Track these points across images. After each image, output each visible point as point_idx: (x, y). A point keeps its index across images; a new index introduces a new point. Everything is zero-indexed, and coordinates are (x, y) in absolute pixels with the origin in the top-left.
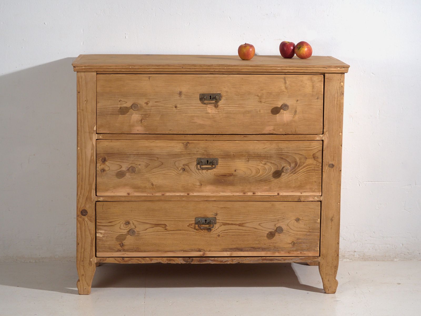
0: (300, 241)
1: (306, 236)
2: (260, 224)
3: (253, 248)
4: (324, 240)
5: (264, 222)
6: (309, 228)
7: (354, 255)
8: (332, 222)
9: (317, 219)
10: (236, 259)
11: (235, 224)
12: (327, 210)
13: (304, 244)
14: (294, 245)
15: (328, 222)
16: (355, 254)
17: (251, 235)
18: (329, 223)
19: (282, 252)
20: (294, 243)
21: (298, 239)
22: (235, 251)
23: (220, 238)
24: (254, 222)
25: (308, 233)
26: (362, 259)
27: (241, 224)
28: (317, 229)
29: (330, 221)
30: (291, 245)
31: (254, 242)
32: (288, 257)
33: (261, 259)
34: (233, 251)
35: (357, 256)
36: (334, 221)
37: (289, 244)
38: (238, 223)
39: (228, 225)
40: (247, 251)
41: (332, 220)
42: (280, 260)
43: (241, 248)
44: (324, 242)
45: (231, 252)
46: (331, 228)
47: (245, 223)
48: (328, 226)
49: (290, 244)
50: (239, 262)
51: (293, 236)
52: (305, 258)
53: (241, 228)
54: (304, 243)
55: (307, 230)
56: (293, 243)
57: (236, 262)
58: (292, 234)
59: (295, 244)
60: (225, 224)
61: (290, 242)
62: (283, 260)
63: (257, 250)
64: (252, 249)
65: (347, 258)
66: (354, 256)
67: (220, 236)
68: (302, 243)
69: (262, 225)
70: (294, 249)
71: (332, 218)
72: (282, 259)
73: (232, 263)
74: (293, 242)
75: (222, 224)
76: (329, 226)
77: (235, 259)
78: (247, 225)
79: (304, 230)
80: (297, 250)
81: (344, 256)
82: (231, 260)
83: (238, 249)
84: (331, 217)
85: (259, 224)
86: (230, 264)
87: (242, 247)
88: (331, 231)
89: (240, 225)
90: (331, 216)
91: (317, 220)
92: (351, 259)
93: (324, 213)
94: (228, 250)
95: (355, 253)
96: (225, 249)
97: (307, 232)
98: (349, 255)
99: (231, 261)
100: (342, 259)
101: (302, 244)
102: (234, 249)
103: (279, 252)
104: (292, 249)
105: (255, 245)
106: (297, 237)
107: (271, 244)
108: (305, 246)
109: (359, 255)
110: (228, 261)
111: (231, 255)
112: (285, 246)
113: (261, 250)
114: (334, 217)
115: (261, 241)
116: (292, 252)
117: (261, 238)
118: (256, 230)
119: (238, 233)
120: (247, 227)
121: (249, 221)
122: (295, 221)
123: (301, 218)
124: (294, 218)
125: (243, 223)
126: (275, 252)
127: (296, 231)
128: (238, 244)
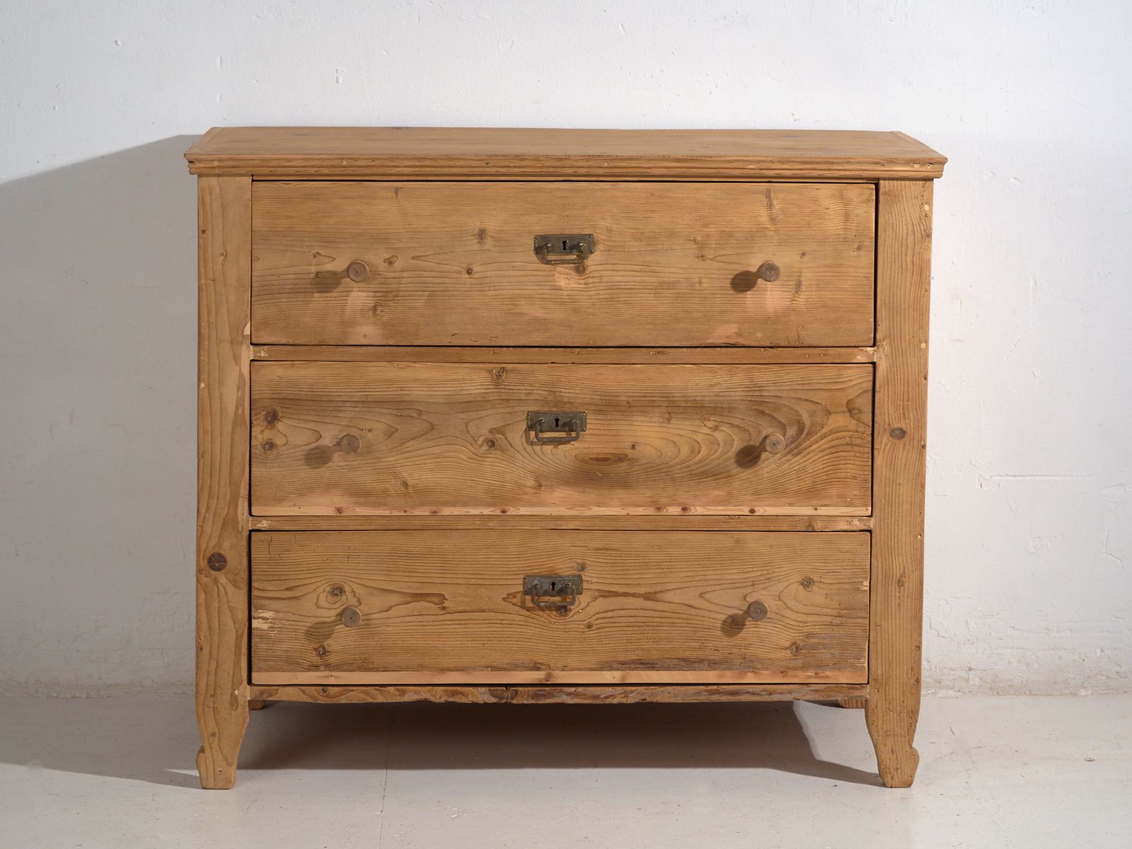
0: (815, 641)
1: (831, 627)
3: (684, 660)
4: (879, 639)
5: (713, 588)
6: (838, 607)
8: (902, 588)
9: (860, 580)
10: (634, 691)
11: (634, 595)
12: (887, 556)
13: (824, 651)
14: (796, 652)
15: (890, 589)
16: (971, 677)
17: (678, 625)
18: (893, 589)
19: (764, 672)
20: (797, 648)
21: (809, 635)
22: (635, 669)
23: (592, 632)
24: (686, 590)
25: (837, 621)
26: (991, 689)
27: (650, 593)
28: (861, 609)
29: (896, 586)
30: (788, 654)
31: (688, 644)
32: (781, 686)
33: (706, 691)
34: (629, 668)
35: (978, 681)
36: (906, 585)
37: (783, 651)
38: (642, 590)
39: (616, 596)
40: (668, 669)
41: (900, 583)
42: (758, 695)
43: (652, 662)
44: (880, 644)
45: (622, 670)
46: (899, 606)
47: (661, 592)
48: (890, 598)
49: (786, 649)
50: (645, 700)
51: (795, 628)
52: (827, 688)
53: (649, 604)
54: (825, 646)
55: (833, 612)
56: (794, 647)
57: (637, 700)
58: (792, 623)
59: (801, 650)
60: (606, 594)
61: (787, 644)
62: (766, 693)
63: (696, 665)
64: (682, 663)
65: (948, 687)
66: (968, 681)
67: (593, 628)
68: (820, 646)
69: (707, 596)
70: (799, 663)
71: (901, 576)
72: (763, 691)
73: (624, 701)
74: (794, 643)
75: (597, 593)
76: (893, 599)
77: (632, 692)
78: (667, 597)
79: (824, 611)
80: (805, 667)
81: (940, 683)
82: (621, 694)
83: (642, 664)
84: (898, 576)
85: (702, 594)
86: (620, 705)
87: (655, 657)
88: (897, 612)
89: (647, 597)
90: (897, 572)
91: (862, 582)
92: (959, 691)
93: (880, 562)
94: (615, 665)
95: (971, 673)
97: (834, 618)
98: (953, 679)
99: (623, 696)
101: (820, 651)
102: (630, 664)
103: (755, 671)
104: (793, 664)
105: (688, 653)
106: (805, 630)
107: (734, 650)
108: (829, 656)
109: (981, 679)
110: (613, 695)
111: (623, 680)
112: (773, 656)
113: (706, 665)
114: (907, 574)
115: (706, 642)
116: (791, 673)
117: (706, 633)
118: (693, 611)
119: (643, 619)
120: (665, 602)
121: (673, 586)
122: (801, 587)
123: (817, 579)
124: (798, 578)
125: (656, 593)
126: (744, 672)
127: (804, 613)
128: (643, 650)
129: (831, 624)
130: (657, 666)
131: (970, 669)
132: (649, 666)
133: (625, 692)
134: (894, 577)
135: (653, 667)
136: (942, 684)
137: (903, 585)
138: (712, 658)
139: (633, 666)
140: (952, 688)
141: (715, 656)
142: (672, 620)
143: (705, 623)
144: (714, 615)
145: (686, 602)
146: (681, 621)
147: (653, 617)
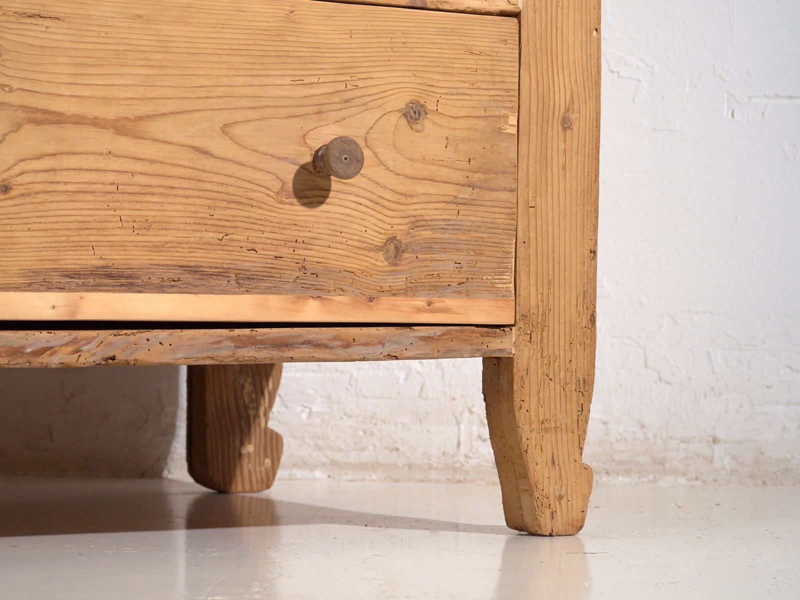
0: (427, 234)
1: (454, 206)
2: (228, 130)
3: (193, 270)
4: (532, 234)
5: (249, 114)
6: (465, 165)
7: (710, 460)
8: (569, 132)
9: (503, 112)
10: (94, 338)
11: (95, 122)
12: (545, 66)
13: (443, 256)
14: (396, 257)
15: (550, 133)
16: (716, 455)
17: (181, 192)
18: (555, 136)
19: (338, 298)
20: (397, 248)
21: (417, 223)
22: (96, 288)
23: (11, 202)
24: (196, 115)
25: (465, 194)
26: (751, 476)
27: (126, 118)
28: (504, 173)
29: (560, 128)
30: (380, 261)
31: (198, 234)
32: (365, 330)
33: (231, 339)
34: (84, 285)
35: (727, 462)
36: (575, 127)
37: (372, 254)
38: (111, 112)
39: (58, 122)
40: (161, 288)
41: (566, 124)
42: (326, 346)
43: (130, 272)
44: (533, 244)
45: (71, 290)
46: (564, 168)
47: (149, 117)
48: (549, 152)
49: (378, 249)
50: (113, 358)
51: (393, 206)
52: (444, 334)
53: (124, 144)
54: (445, 247)
55: (458, 177)
56: (392, 247)
57: (97, 359)
58: (389, 195)
59: (403, 251)
60: (40, 116)
61: (379, 240)
62: (339, 343)
63: (213, 282)
64: (187, 277)
65: (676, 472)
66: (711, 462)
67: (13, 193)
68: (437, 246)
69: (237, 131)
70: (400, 281)
71: (567, 110)
72: (336, 338)
73: (72, 360)
74: (392, 239)
75: (22, 115)
76: (555, 153)
77: (89, 341)
78: (157, 128)
79: (444, 173)
80: (410, 290)
81: (663, 464)
82: (66, 344)
83: (109, 276)
84: (562, 110)
85: (225, 125)
86: (66, 370)
87: (135, 263)
88: (562, 184)
89: (121, 127)
90: (560, 100)
91: (506, 117)
92: (697, 479)
93: (533, 79)
94: (56, 279)
95: (717, 447)
96: (36, 272)
97: (458, 187)
98: (686, 458)
99: (69, 349)
100: (651, 477)
101: (437, 256)
102: (86, 276)
103: (320, 293)
104: (389, 282)
105: (200, 253)
106: (411, 210)
107: (285, 251)
108: (452, 266)
109: (734, 458)
110: (51, 348)
111: (74, 313)
112: (352, 265)
113: (233, 282)
114: (576, 107)
115: (233, 230)
116: (386, 301)
117: (235, 212)
118: (209, 164)
119: (111, 177)
120: (156, 140)
121: (172, 106)
122: (403, 121)
123: (431, 106)
124: (400, 101)
125: (140, 119)
126: (305, 298)
127: (406, 177)
128: (112, 245)
129: (455, 201)
130: (139, 281)
131: (715, 441)
132: (123, 281)
133: (75, 341)
134: (557, 110)
135: (131, 284)
136: (667, 466)
137: (570, 128)
138: (246, 265)
139: (91, 281)
140: (684, 474)
141: (251, 262)
142: (170, 182)
143: (231, 190)
144: (247, 173)
145: (197, 143)
146: (185, 184)
147: (133, 174)
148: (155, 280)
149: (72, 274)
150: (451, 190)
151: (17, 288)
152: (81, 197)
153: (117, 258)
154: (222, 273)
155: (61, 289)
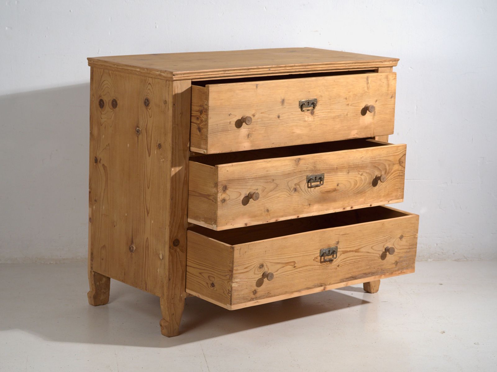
0: (402, 259)
5: (376, 244)
6: (409, 245)
11: (352, 251)
13: (404, 263)
19: (387, 274)
21: (400, 258)
22: (351, 280)
23: (339, 268)
24: (367, 246)
25: (408, 250)
27: (357, 249)
28: (415, 245)
30: (394, 266)
31: (366, 267)
34: (349, 280)
38: (355, 249)
39: (347, 252)
40: (360, 278)
43: (355, 276)
45: (347, 281)
49: (394, 264)
51: (397, 255)
53: (357, 254)
54: (404, 261)
55: (407, 247)
56: (396, 263)
59: (398, 263)
60: (344, 252)
61: (394, 262)
63: (368, 275)
67: (339, 266)
70: (397, 269)
74: (396, 261)
75: (342, 252)
78: (362, 250)
79: (405, 247)
83: (353, 278)
85: (372, 247)
89: (356, 251)
94: (345, 280)
96: (342, 279)
102: (349, 278)
103: (384, 274)
104: (395, 269)
106: (399, 255)
107: (379, 267)
108: (405, 264)
111: (346, 285)
112: (390, 267)
113: (371, 275)
115: (372, 265)
116: (394, 273)
117: (372, 262)
118: (369, 254)
119: (354, 260)
120: (361, 252)
121: (364, 245)
122: (399, 239)
123: (404, 235)
124: (399, 236)
125: (359, 249)
126: (382, 275)
127: (399, 249)
128: (353, 272)
129: (407, 252)
130: (357, 278)
138: (373, 271)
141: (374, 270)
142: (362, 259)
143: (372, 258)
144: (375, 255)
145: (367, 251)
146: (365, 259)
147: (357, 259)
148: (359, 277)
149: (347, 279)
150: (406, 250)
151: (339, 283)
152: (349, 265)
153: (354, 274)
154: (369, 273)
155: (345, 281)
